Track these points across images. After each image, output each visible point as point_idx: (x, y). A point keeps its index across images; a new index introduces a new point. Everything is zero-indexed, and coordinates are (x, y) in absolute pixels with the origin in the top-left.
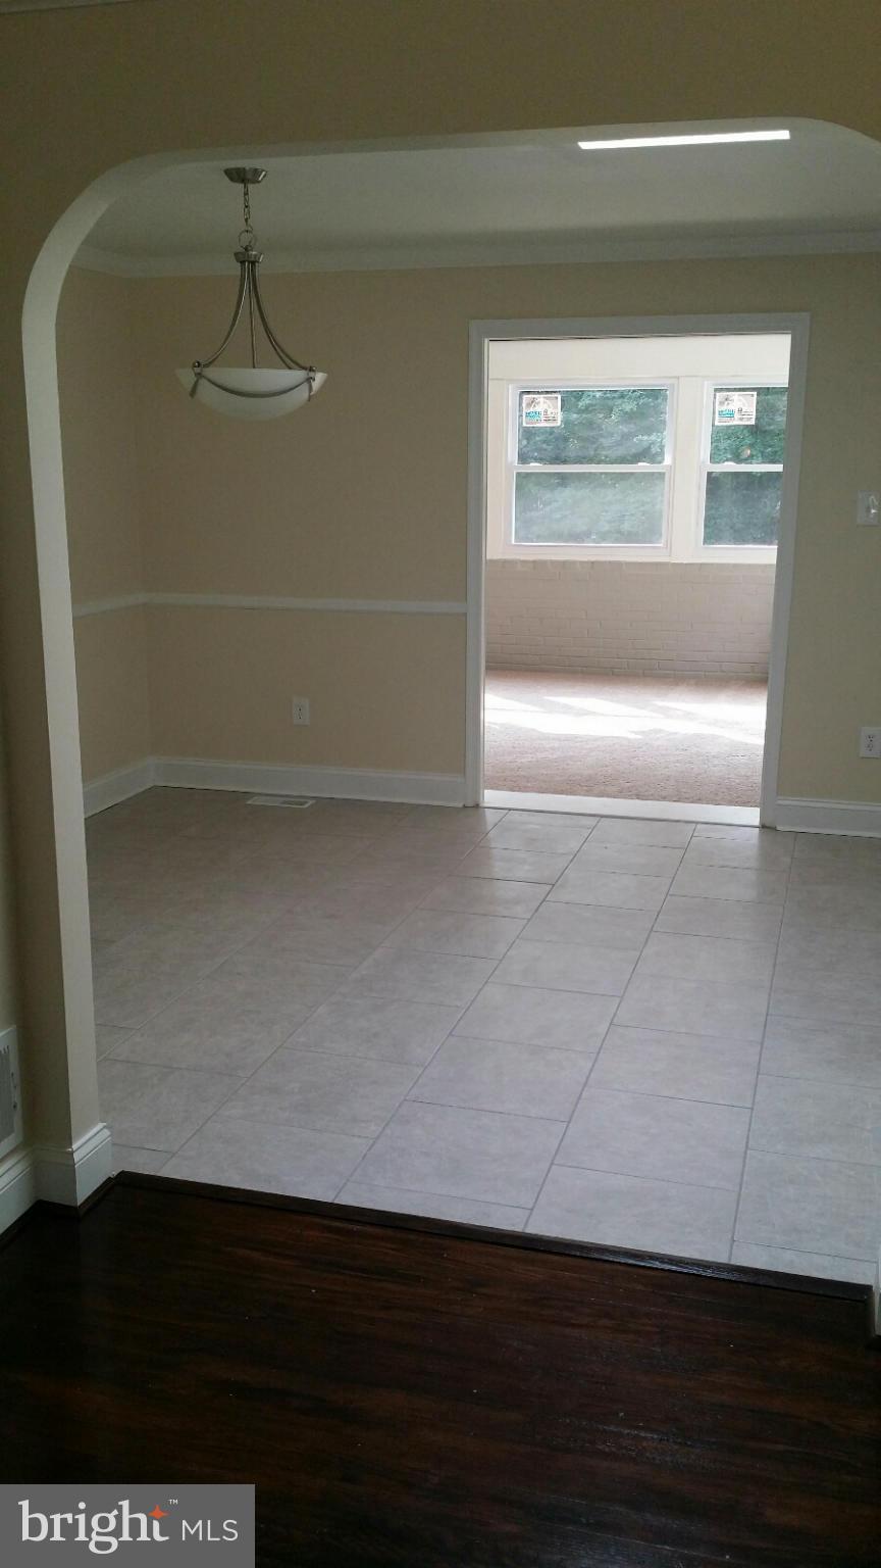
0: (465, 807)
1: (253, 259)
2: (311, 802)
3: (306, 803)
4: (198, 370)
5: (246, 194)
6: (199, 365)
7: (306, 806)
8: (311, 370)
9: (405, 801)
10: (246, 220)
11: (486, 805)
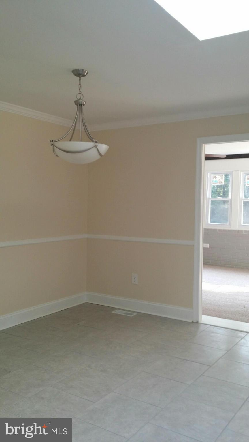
0: (193, 322)
1: (81, 103)
2: (135, 314)
3: (133, 314)
4: (52, 143)
5: (80, 80)
6: (52, 142)
7: (133, 315)
8: (96, 142)
9: (168, 317)
10: (80, 89)
11: (202, 322)
